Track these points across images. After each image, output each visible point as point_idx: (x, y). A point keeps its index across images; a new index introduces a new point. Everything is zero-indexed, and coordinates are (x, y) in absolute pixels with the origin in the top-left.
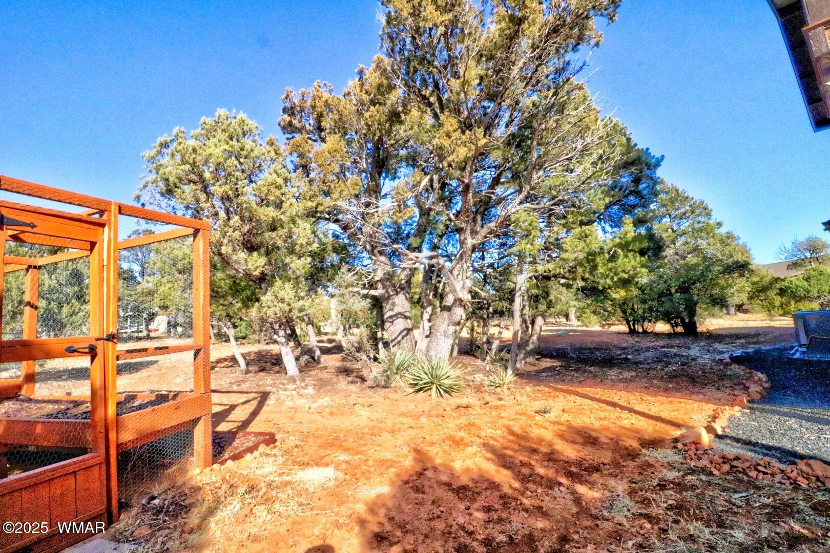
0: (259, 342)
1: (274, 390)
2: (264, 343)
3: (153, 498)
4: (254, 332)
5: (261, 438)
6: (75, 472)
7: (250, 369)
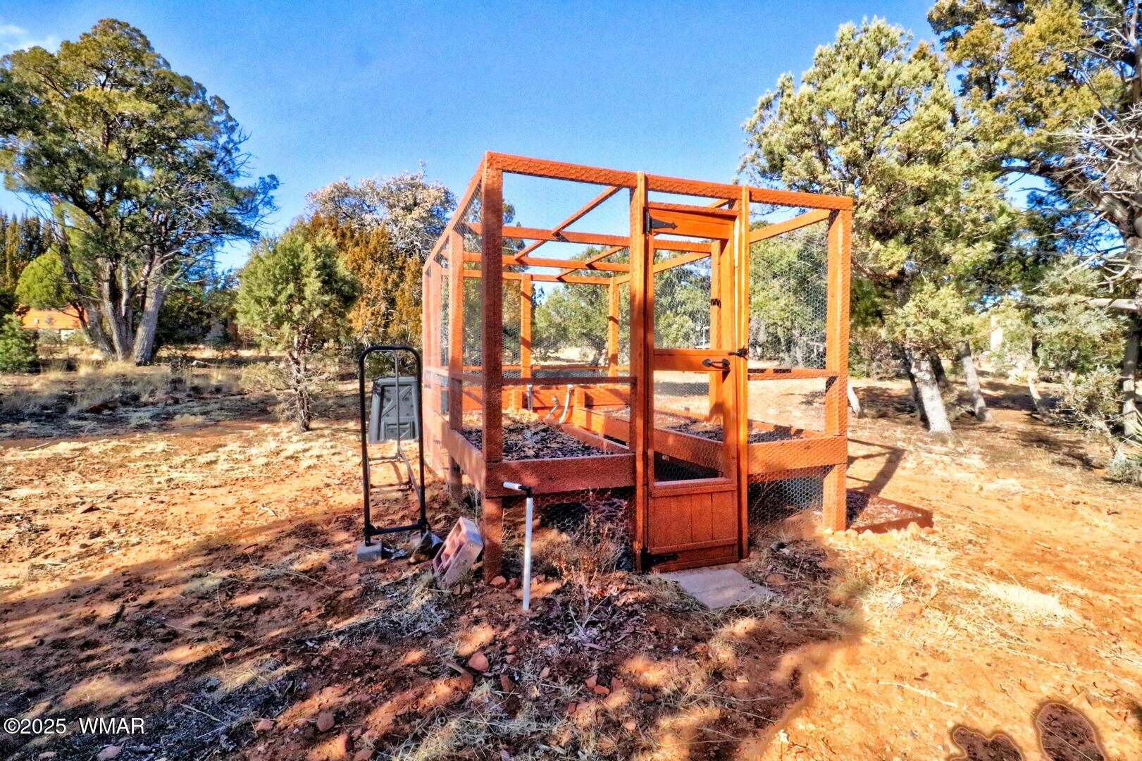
0: (868, 375)
1: (911, 448)
2: (876, 377)
3: (782, 546)
4: (861, 361)
5: (910, 514)
6: (712, 493)
7: (866, 411)
